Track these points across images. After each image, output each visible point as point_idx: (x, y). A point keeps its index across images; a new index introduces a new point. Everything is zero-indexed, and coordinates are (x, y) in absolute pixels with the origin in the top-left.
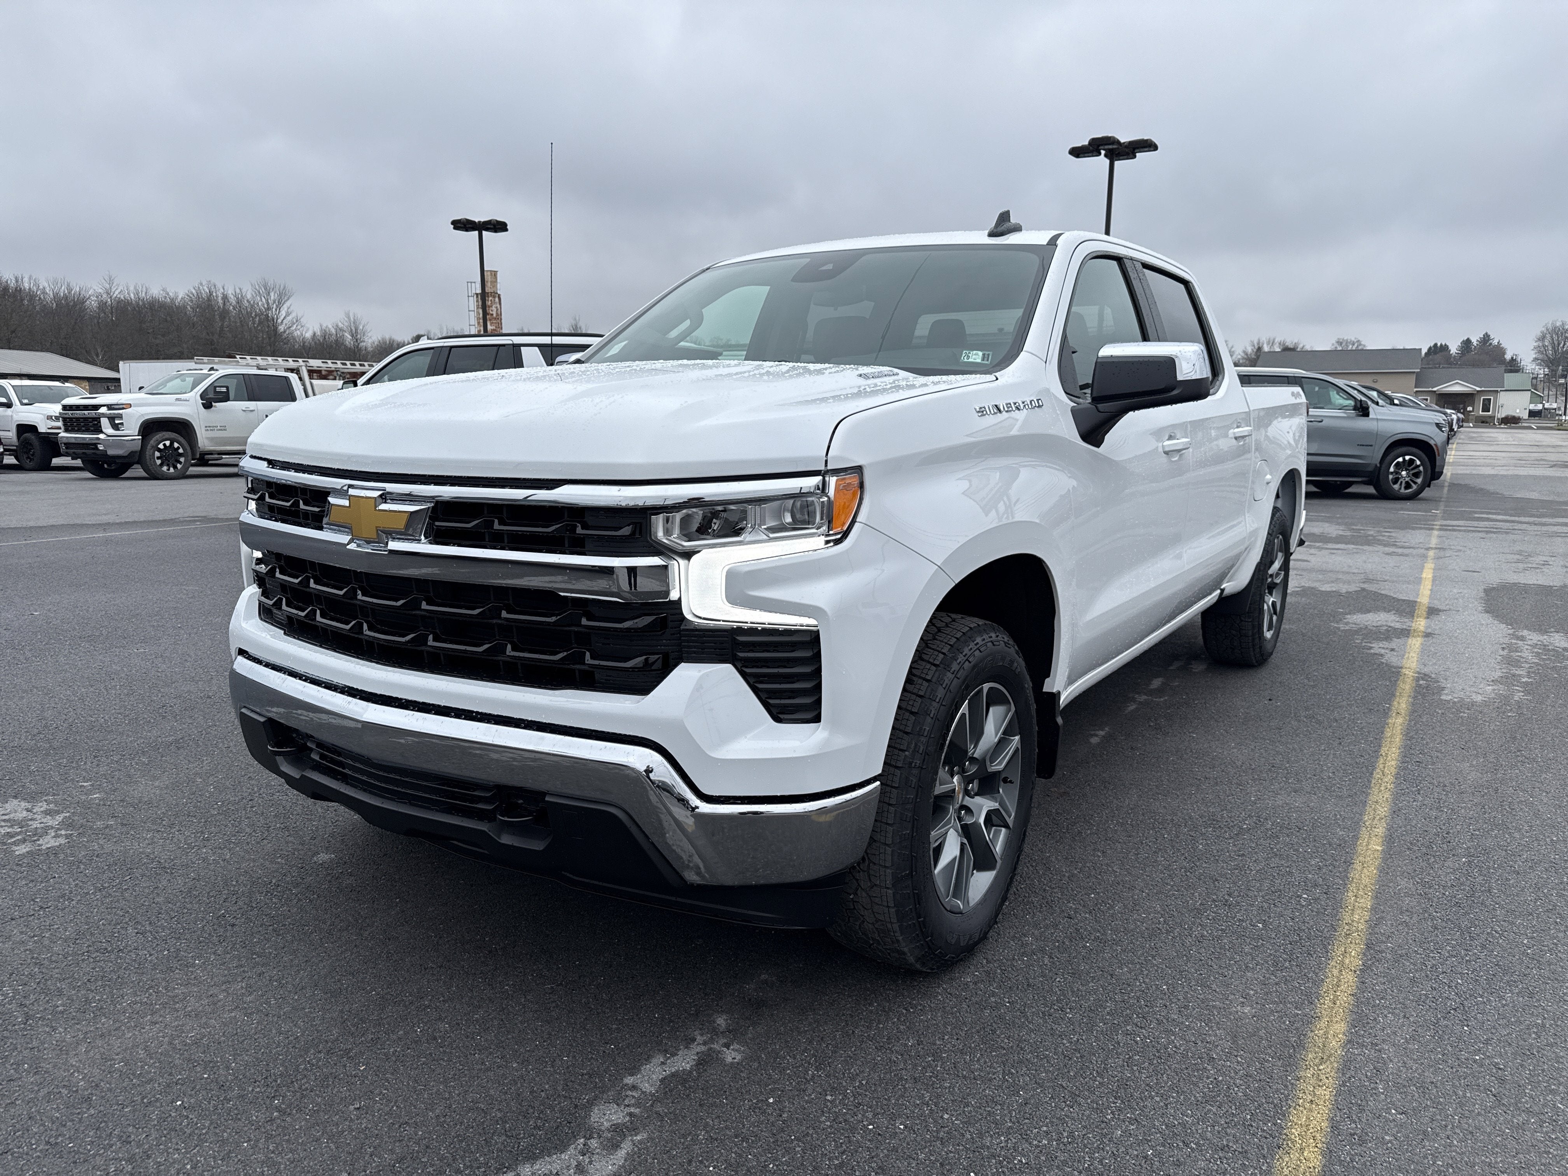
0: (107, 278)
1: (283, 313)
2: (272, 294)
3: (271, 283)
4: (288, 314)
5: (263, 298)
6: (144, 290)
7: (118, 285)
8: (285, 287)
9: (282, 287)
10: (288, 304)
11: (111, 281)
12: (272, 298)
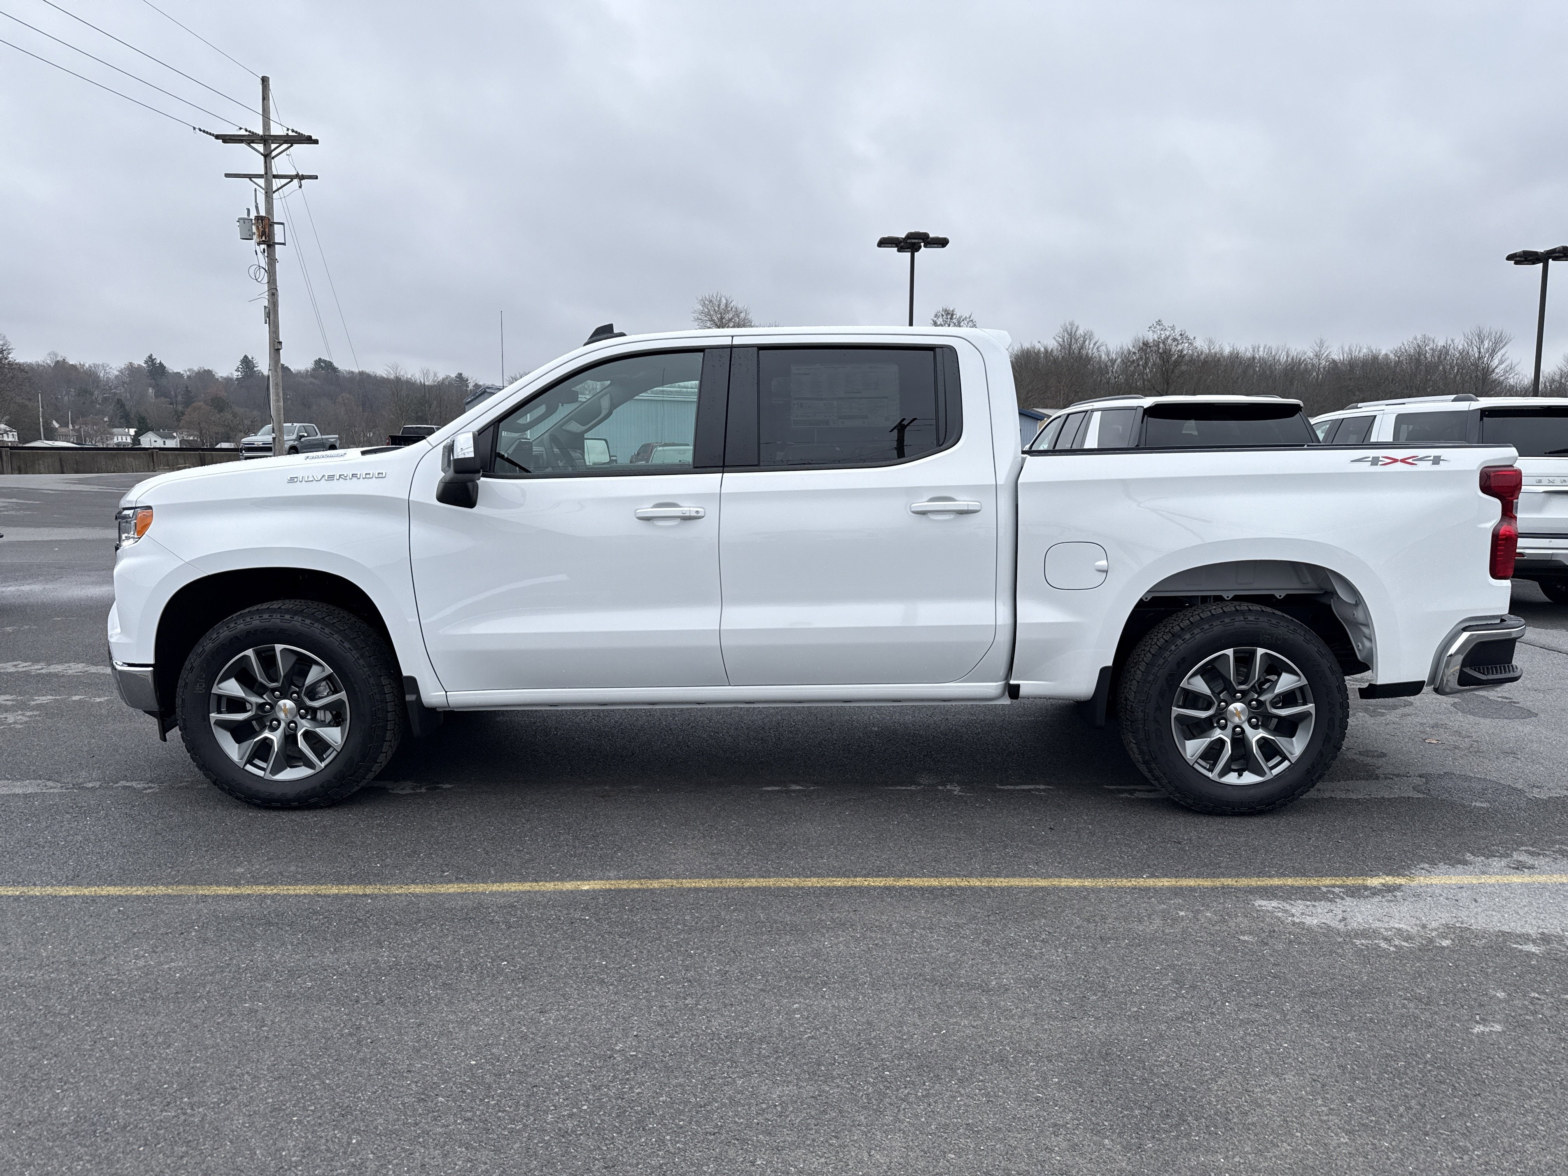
0: (1318, 342)
1: (1496, 362)
2: (1486, 343)
3: (1485, 332)
4: (1501, 362)
5: (1475, 347)
6: (1358, 349)
7: (1327, 348)
8: (1501, 334)
9: (1498, 334)
10: (1503, 351)
11: (1322, 344)
12: (1486, 345)
